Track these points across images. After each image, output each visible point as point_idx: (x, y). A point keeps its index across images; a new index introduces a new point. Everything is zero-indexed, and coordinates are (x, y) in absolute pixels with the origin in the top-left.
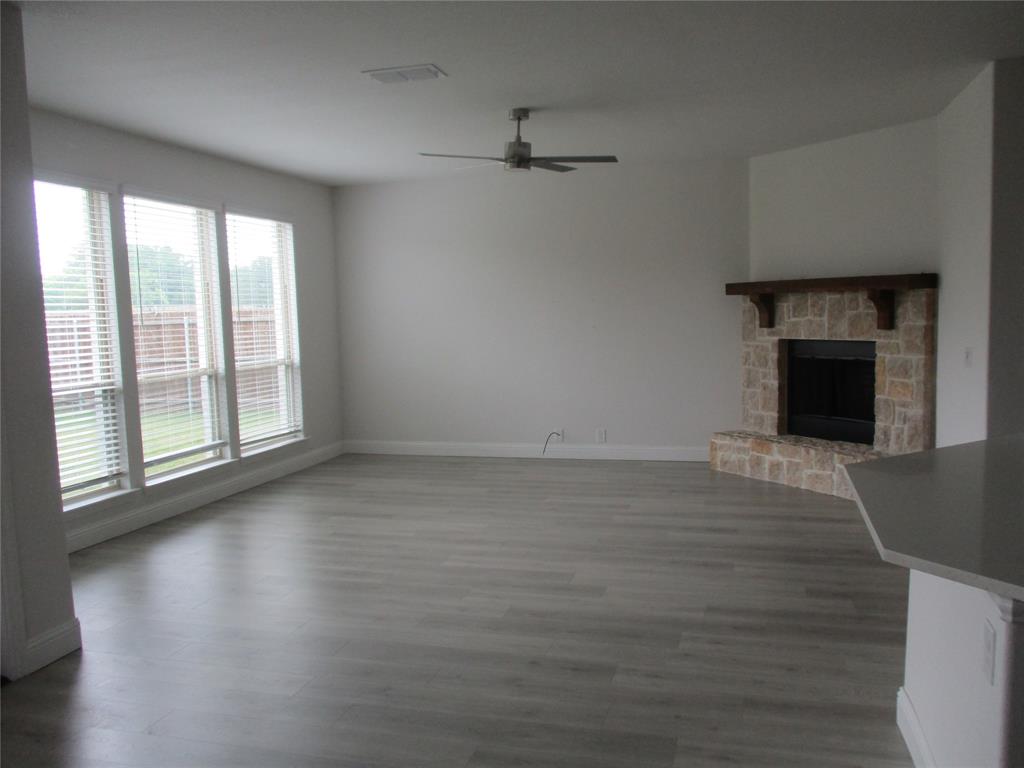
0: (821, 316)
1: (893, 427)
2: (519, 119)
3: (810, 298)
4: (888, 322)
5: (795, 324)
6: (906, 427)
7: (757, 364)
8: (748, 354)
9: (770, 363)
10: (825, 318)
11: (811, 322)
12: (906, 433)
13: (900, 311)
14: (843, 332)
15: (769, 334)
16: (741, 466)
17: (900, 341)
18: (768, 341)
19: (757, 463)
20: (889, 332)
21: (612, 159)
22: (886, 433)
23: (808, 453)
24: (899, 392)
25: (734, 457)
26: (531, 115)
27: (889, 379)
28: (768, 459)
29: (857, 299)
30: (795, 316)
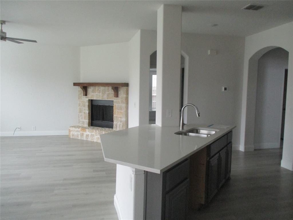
0: (100, 93)
1: (118, 124)
2: (2, 24)
3: (97, 88)
4: (117, 95)
5: (92, 95)
6: (121, 123)
7: (82, 106)
8: (80, 103)
9: (86, 106)
10: (101, 94)
11: (97, 95)
12: (121, 125)
13: (119, 92)
14: (105, 98)
15: (86, 98)
16: (78, 136)
17: (120, 101)
18: (85, 100)
19: (82, 135)
20: (117, 98)
21: (35, 41)
22: (116, 125)
23: (96, 131)
24: (119, 114)
25: (76, 133)
26: (6, 23)
27: (117, 111)
28: (85, 134)
29: (109, 89)
30: (92, 93)
